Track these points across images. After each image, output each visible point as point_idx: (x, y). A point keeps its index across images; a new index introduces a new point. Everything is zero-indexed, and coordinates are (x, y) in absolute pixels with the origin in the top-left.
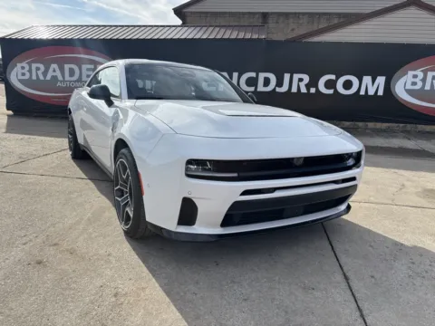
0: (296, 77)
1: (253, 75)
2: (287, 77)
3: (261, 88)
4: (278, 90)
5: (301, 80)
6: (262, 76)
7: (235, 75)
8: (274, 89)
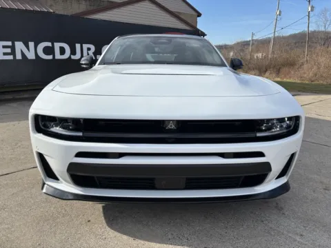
0: (85, 46)
1: (49, 44)
2: (78, 46)
3: (58, 56)
4: (73, 57)
5: (89, 49)
6: (57, 45)
7: (31, 44)
8: (70, 57)
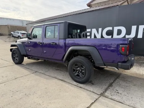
7: (100, 30)
8: (125, 37)
